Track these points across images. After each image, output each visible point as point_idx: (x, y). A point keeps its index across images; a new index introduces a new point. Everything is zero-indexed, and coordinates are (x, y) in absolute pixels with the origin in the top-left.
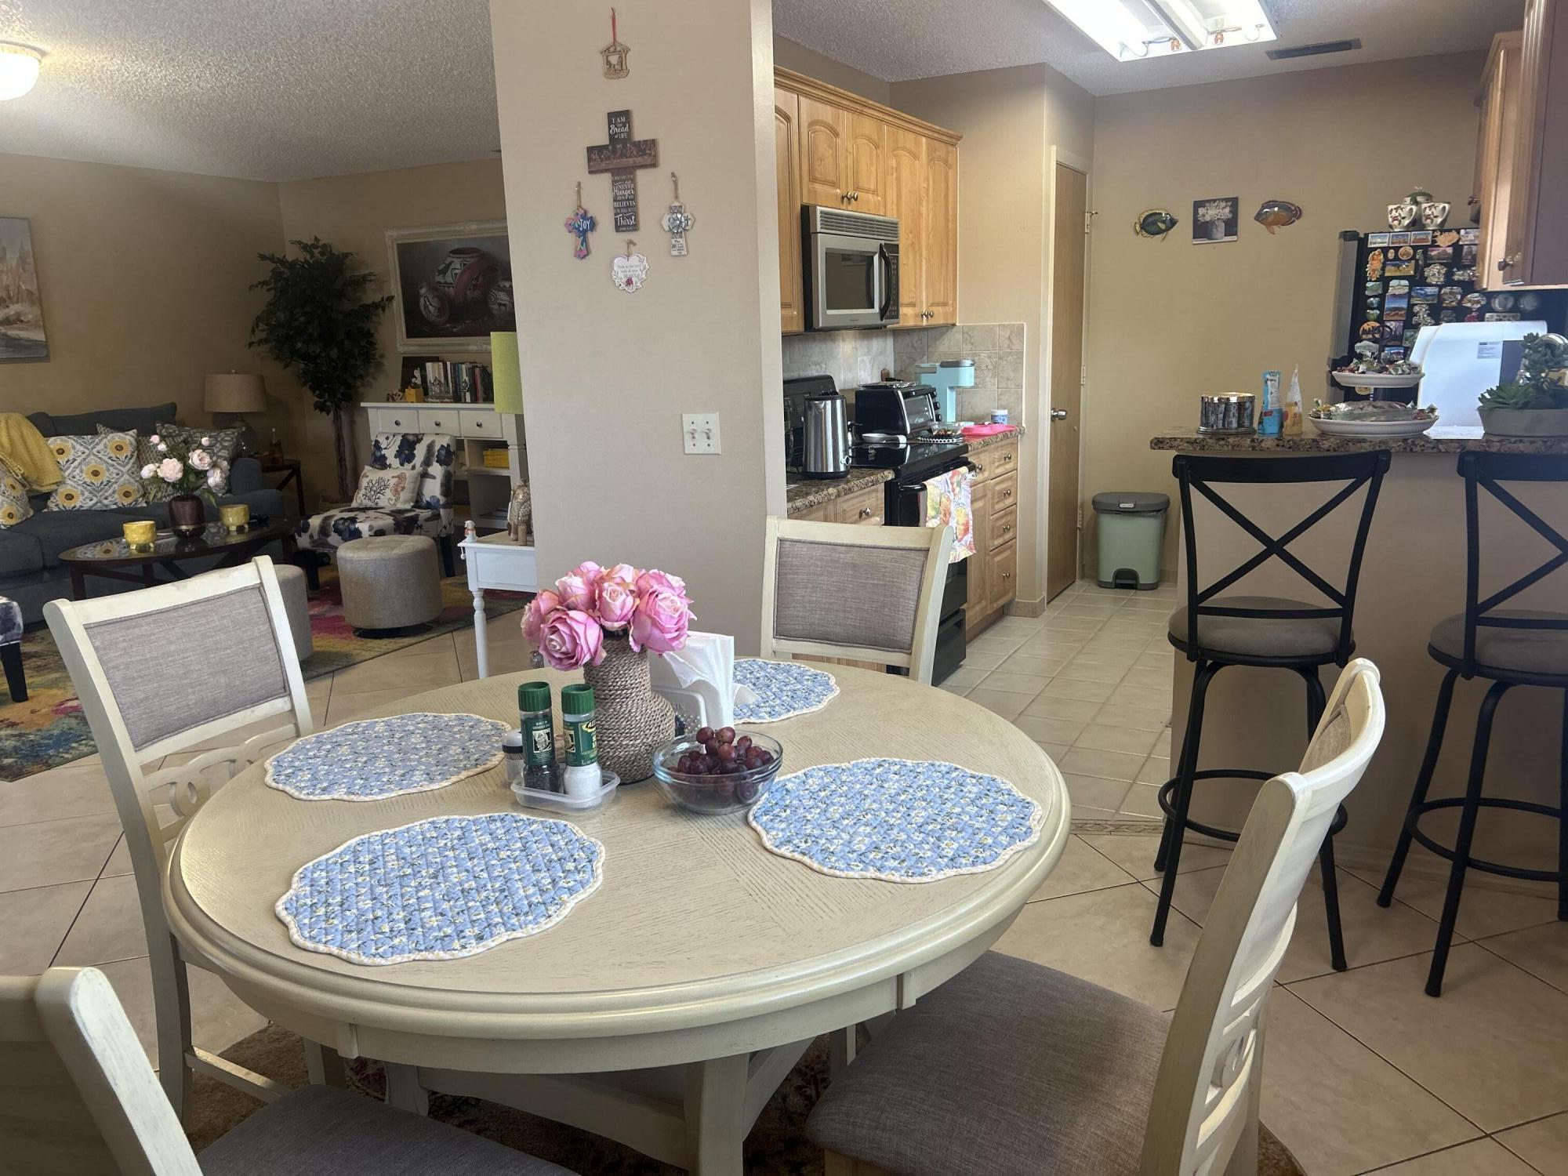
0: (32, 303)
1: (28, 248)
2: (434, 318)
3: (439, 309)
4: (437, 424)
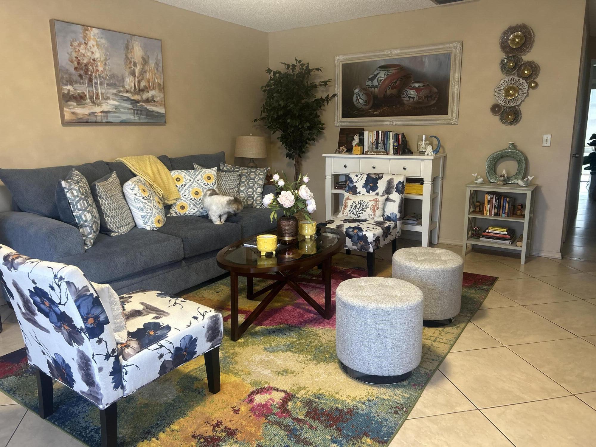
0: (160, 90)
1: (160, 57)
2: (361, 106)
3: (366, 101)
4: (374, 168)
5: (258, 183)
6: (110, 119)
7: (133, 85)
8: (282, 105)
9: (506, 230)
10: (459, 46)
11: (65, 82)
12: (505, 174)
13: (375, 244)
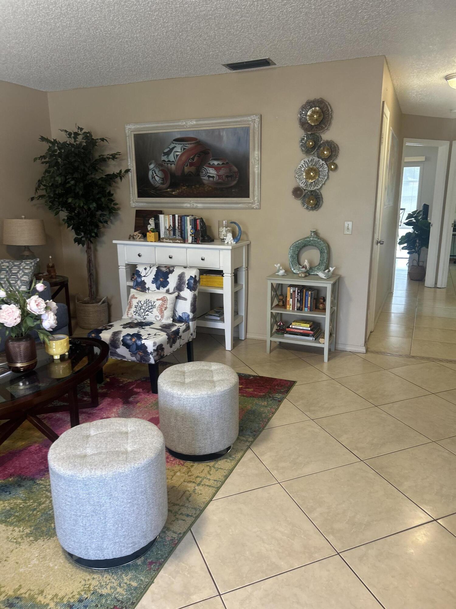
2: (158, 184)
3: (163, 179)
4: (170, 258)
5: (22, 279)
8: (60, 182)
9: (309, 325)
10: (257, 120)
12: (307, 265)
13: (157, 354)
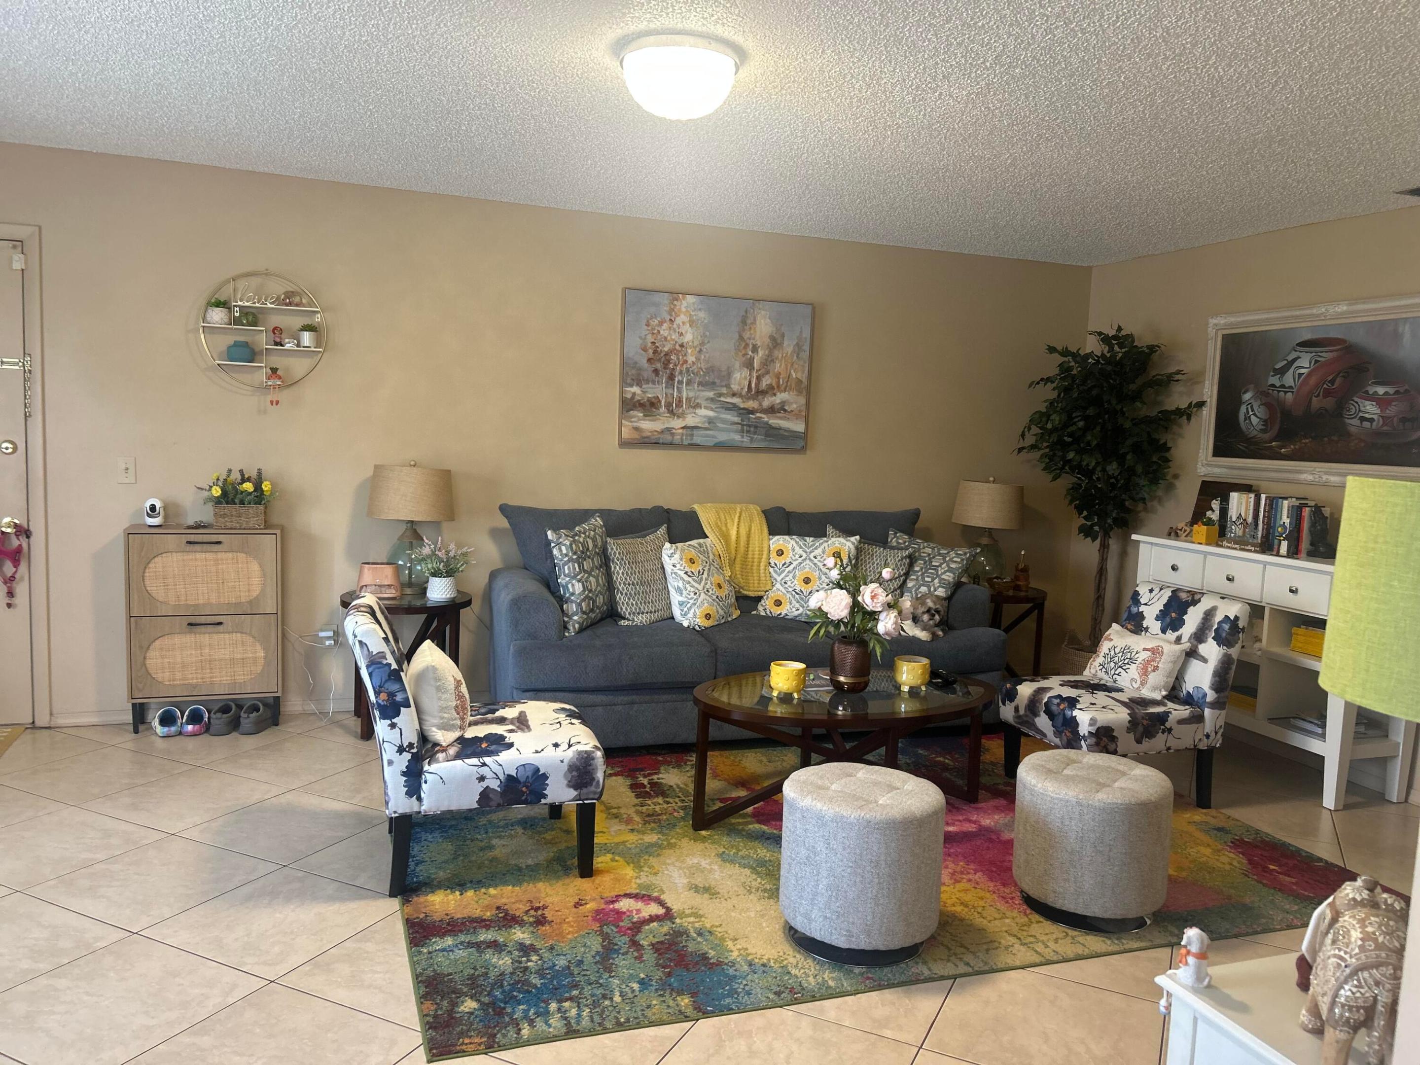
0: (800, 392)
1: (807, 334)
2: (1255, 433)
3: (1265, 421)
4: (1230, 579)
5: (943, 577)
6: (697, 440)
7: (747, 383)
11: (629, 381)
13: (1095, 743)
